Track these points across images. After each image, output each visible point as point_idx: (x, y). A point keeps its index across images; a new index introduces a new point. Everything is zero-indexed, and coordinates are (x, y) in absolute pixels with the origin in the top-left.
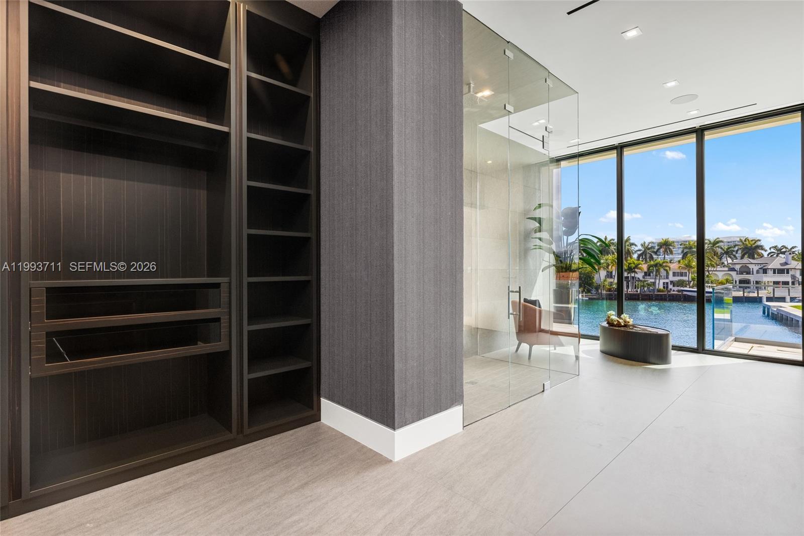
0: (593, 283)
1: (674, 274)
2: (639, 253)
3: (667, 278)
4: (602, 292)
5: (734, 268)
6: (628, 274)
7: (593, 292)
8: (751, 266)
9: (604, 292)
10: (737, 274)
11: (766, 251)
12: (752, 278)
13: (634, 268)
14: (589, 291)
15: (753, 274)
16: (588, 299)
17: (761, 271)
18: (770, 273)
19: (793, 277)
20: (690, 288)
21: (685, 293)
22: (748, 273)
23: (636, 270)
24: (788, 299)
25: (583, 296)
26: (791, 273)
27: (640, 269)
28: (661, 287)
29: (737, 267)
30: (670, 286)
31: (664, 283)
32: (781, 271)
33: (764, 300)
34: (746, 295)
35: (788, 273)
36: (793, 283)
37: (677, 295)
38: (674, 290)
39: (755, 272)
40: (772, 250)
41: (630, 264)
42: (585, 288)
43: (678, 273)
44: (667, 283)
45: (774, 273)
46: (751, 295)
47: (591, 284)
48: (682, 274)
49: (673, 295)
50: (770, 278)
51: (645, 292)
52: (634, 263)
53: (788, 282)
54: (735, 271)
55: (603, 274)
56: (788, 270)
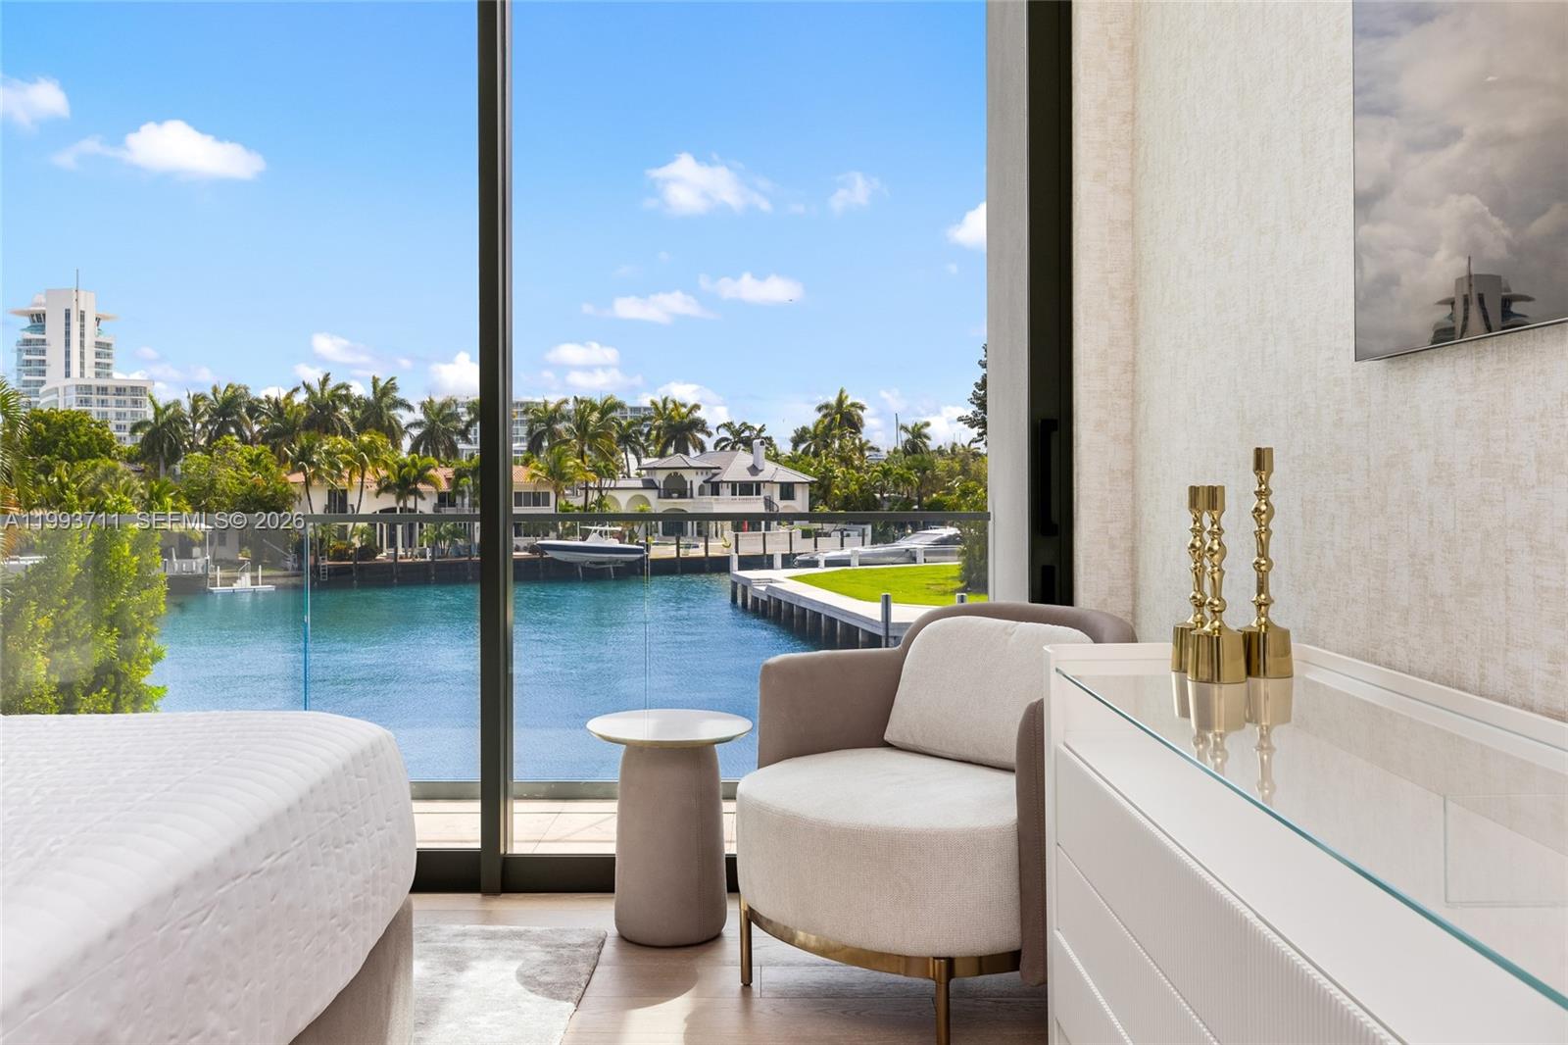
0: (289, 531)
1: (519, 499)
2: (416, 432)
5: (653, 481)
7: (289, 564)
8: (688, 476)
10: (659, 497)
11: (709, 434)
12: (690, 506)
13: (415, 481)
14: (277, 563)
15: (692, 497)
16: (271, 588)
17: (708, 488)
18: (726, 491)
19: (769, 502)
20: (559, 538)
21: (550, 554)
22: (683, 495)
23: (420, 486)
24: (778, 562)
25: (254, 580)
26: (765, 492)
27: (431, 484)
32: (746, 489)
33: (735, 564)
34: (681, 552)
35: (758, 493)
36: (769, 517)
37: (528, 561)
39: (696, 491)
40: (723, 433)
43: (529, 494)
45: (734, 494)
46: (694, 553)
48: (537, 499)
49: (519, 562)
50: (725, 505)
53: (759, 516)
54: (657, 488)
55: (319, 501)
56: (758, 484)
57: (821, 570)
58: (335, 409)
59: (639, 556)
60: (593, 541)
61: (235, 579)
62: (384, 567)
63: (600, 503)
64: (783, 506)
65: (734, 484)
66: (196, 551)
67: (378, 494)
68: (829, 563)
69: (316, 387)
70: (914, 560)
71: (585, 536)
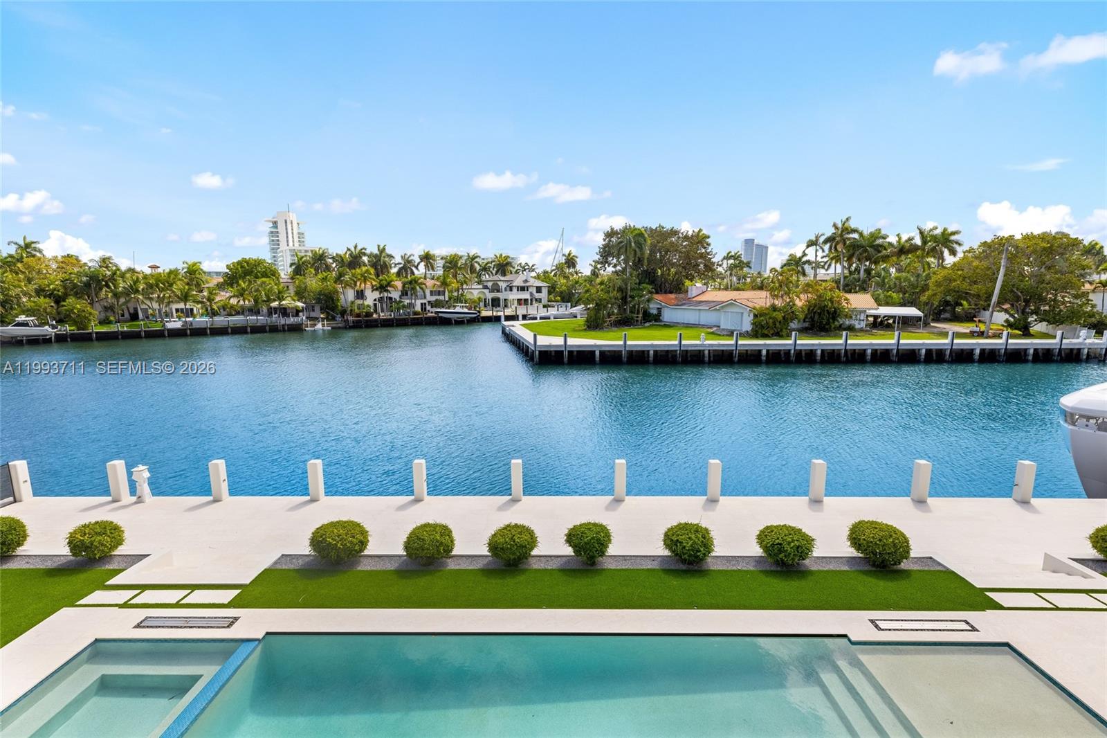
0: (337, 306)
1: (432, 293)
2: (401, 266)
3: (425, 298)
4: (349, 319)
5: (487, 286)
6: (380, 294)
7: (338, 319)
8: (500, 284)
9: (351, 318)
10: (490, 292)
11: (514, 268)
12: (501, 296)
13: (386, 286)
14: (333, 319)
15: (502, 292)
16: (330, 328)
17: (508, 288)
18: (515, 289)
19: (531, 294)
21: (440, 315)
22: (498, 291)
23: (389, 288)
24: (520, 318)
25: (323, 325)
26: (530, 290)
27: (393, 287)
28: (418, 308)
29: (490, 284)
30: (428, 308)
31: (422, 304)
32: (522, 289)
33: (503, 319)
34: (494, 314)
35: (528, 290)
36: (531, 300)
37: (434, 318)
38: (431, 312)
39: (503, 290)
40: (519, 268)
41: (381, 280)
42: (328, 313)
43: (435, 291)
44: (425, 304)
45: (518, 290)
47: (334, 308)
48: (439, 293)
49: (429, 318)
50: (515, 295)
51: (400, 315)
52: (386, 280)
53: (528, 299)
54: (488, 288)
55: (350, 294)
56: (527, 287)
57: (538, 321)
58: (361, 257)
59: (476, 315)
60: (457, 310)
61: (316, 325)
62: (376, 320)
63: (462, 295)
64: (537, 296)
65: (518, 287)
66: (301, 314)
67: (372, 291)
68: (541, 318)
69: (353, 249)
70: (576, 317)
71: (455, 307)
